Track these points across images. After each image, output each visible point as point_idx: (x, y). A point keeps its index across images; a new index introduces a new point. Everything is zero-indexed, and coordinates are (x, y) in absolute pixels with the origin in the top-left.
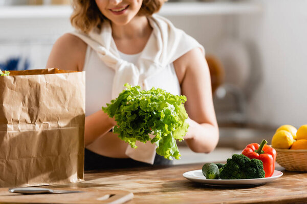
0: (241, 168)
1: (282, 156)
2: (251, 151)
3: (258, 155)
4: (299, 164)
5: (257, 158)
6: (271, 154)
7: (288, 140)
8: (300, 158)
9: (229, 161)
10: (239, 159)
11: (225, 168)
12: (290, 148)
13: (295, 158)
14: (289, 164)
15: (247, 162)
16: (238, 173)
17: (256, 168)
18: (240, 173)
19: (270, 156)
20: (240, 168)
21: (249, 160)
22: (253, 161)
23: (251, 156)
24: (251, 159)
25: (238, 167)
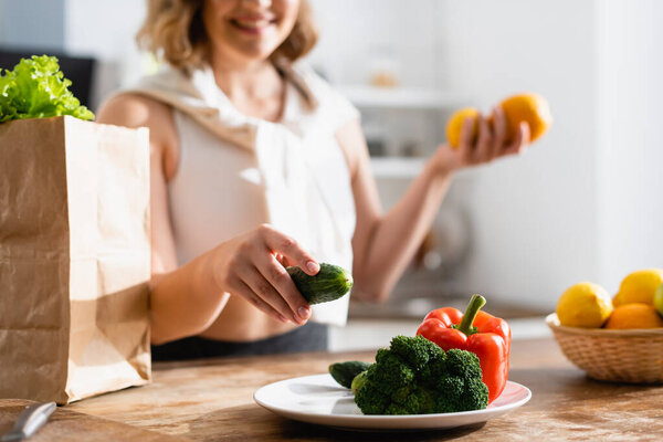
0: (418, 378)
1: (585, 346)
2: (442, 326)
3: (464, 337)
4: (630, 366)
5: (463, 346)
6: (500, 333)
7: (601, 304)
8: (634, 351)
9: (382, 356)
10: (412, 352)
11: (370, 378)
12: (605, 325)
13: (620, 349)
14: (603, 364)
15: (434, 360)
16: (412, 391)
17: (462, 376)
18: (416, 392)
19: (498, 340)
20: (414, 378)
21: (441, 351)
22: (451, 356)
23: (445, 340)
24: (446, 349)
25: (410, 374)
